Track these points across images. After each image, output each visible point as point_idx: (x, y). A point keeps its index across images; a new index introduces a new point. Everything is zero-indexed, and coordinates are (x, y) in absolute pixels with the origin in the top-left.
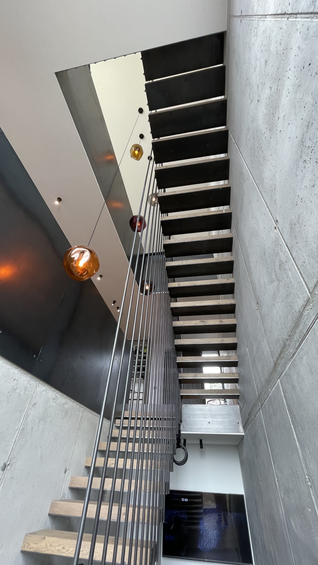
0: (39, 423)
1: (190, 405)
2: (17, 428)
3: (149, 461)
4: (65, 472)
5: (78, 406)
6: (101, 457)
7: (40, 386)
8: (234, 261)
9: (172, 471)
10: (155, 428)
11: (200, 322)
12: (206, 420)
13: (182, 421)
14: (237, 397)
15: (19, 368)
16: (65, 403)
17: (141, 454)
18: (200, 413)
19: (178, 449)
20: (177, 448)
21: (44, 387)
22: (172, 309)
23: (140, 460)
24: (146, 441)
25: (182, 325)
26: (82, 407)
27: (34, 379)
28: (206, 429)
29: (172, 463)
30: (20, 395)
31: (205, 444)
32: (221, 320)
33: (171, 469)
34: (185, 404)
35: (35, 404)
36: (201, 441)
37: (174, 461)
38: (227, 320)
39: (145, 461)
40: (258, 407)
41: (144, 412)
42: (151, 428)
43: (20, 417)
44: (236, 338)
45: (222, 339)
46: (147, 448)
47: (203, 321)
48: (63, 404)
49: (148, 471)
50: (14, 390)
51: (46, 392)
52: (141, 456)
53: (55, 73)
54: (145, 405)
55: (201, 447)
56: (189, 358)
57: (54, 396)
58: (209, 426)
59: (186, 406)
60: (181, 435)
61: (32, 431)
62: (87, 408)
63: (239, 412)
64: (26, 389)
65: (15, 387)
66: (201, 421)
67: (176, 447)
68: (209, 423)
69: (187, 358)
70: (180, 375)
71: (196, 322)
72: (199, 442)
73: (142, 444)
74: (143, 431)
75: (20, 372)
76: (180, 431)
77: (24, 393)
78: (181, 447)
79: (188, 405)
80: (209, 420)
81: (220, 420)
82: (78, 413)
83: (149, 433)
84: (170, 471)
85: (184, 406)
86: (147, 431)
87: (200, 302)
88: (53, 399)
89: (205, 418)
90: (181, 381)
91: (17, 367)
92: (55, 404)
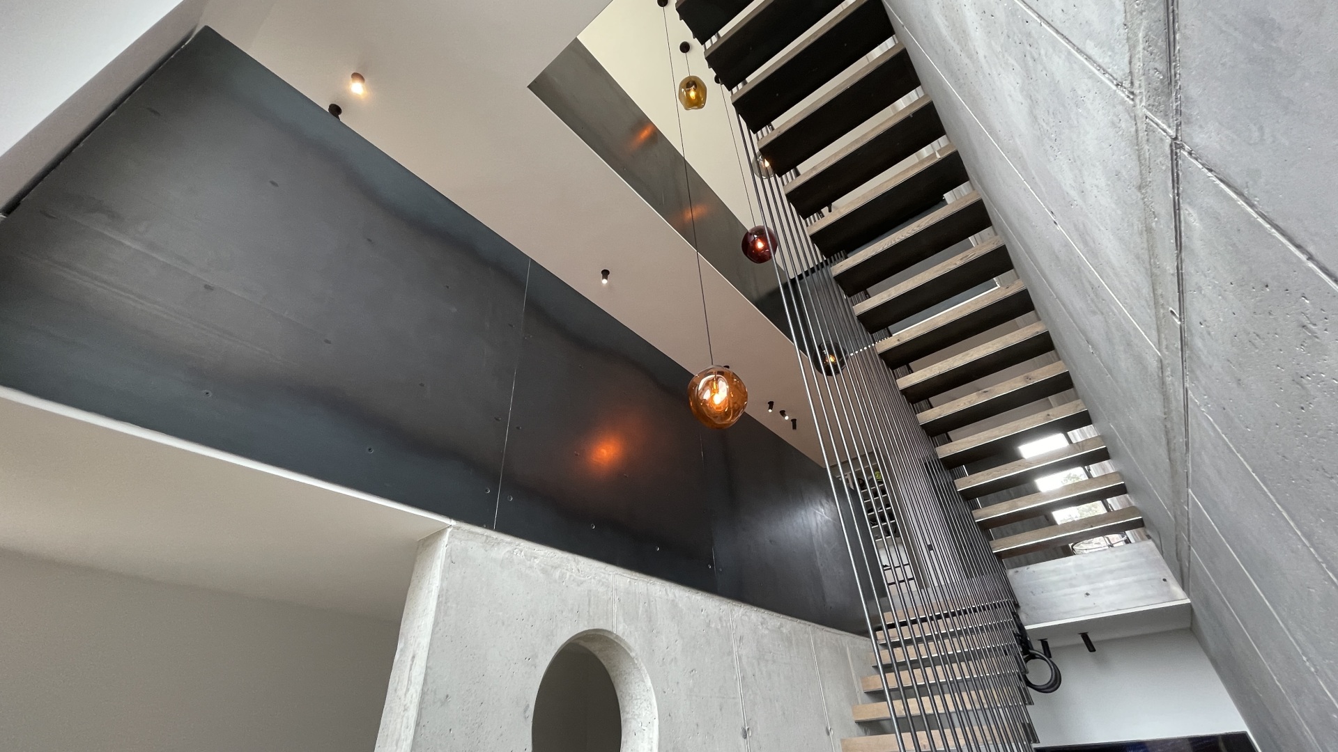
0: (759, 665)
1: (1026, 568)
2: (735, 677)
3: (973, 693)
4: (828, 734)
5: (802, 625)
6: (879, 702)
7: (736, 608)
8: (1005, 245)
9: (1031, 703)
10: (960, 633)
11: (979, 395)
12: (1079, 589)
13: (1020, 604)
14: (1139, 524)
15: (699, 592)
16: (781, 626)
17: (953, 685)
18: (1055, 578)
19: (1032, 661)
20: (1026, 661)
21: (742, 609)
22: (905, 392)
23: (956, 694)
24: (951, 659)
25: (940, 415)
26: (810, 625)
27: (724, 602)
28: (1083, 609)
29: (1024, 689)
30: (717, 630)
31: (1096, 642)
32: (1026, 374)
33: (1028, 701)
34: (1013, 568)
35: (741, 639)
36: (1085, 637)
37: (1028, 684)
38: (1040, 371)
39: (964, 695)
40: (1185, 543)
41: (928, 605)
42: (953, 634)
43: (732, 661)
44: (1079, 401)
45: (1046, 413)
46: (960, 671)
47: (985, 392)
48: (779, 628)
49: (978, 712)
50: (708, 625)
51: (746, 615)
52: (955, 687)
53: (529, 87)
54: (922, 590)
55: (1091, 647)
56: (982, 475)
57: (760, 619)
58: (1089, 602)
59: (1017, 572)
60: (1028, 632)
61: (755, 679)
62: (817, 625)
63: (1159, 556)
64: (720, 619)
65: (707, 621)
66: (1065, 595)
67: (1024, 659)
68: (1087, 594)
69: (978, 476)
70: (976, 513)
71: (969, 400)
72: (1082, 641)
73: (947, 666)
74: (939, 642)
75: (703, 597)
76: (1021, 627)
77: (722, 627)
78: (1037, 656)
79: (1019, 569)
80: (1085, 588)
81: (1111, 583)
82: (807, 636)
83: (952, 644)
84: (1025, 704)
85: (1011, 573)
86: (946, 641)
87: (960, 355)
88: (762, 624)
89: (1072, 586)
90: (985, 526)
91: (696, 591)
92: (767, 632)
